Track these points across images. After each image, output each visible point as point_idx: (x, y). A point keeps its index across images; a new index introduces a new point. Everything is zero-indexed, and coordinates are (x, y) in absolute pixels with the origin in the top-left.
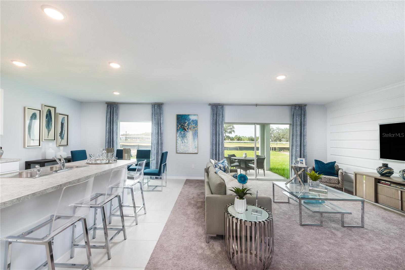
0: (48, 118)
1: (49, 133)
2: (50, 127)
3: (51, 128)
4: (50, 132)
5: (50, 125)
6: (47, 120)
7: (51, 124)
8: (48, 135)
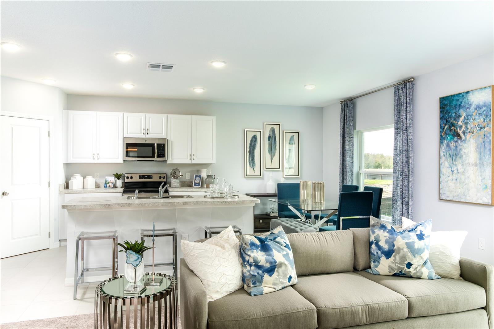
0: (271, 139)
1: (272, 159)
2: (274, 151)
4: (274, 158)
6: (270, 143)
7: (275, 147)
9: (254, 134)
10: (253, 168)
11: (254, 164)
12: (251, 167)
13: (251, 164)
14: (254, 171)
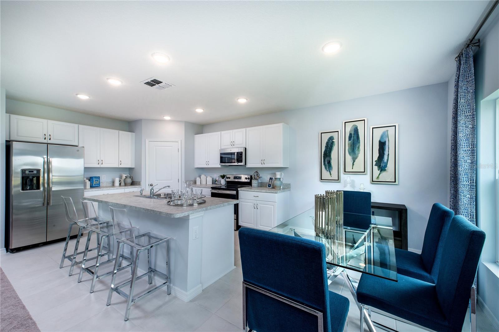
0: (352, 139)
1: (354, 161)
2: (357, 152)
3: (358, 154)
4: (356, 160)
5: (357, 149)
6: (351, 143)
7: (359, 148)
8: (353, 164)
9: (331, 136)
10: (330, 172)
11: (331, 167)
12: (327, 170)
13: (327, 167)
14: (331, 174)
